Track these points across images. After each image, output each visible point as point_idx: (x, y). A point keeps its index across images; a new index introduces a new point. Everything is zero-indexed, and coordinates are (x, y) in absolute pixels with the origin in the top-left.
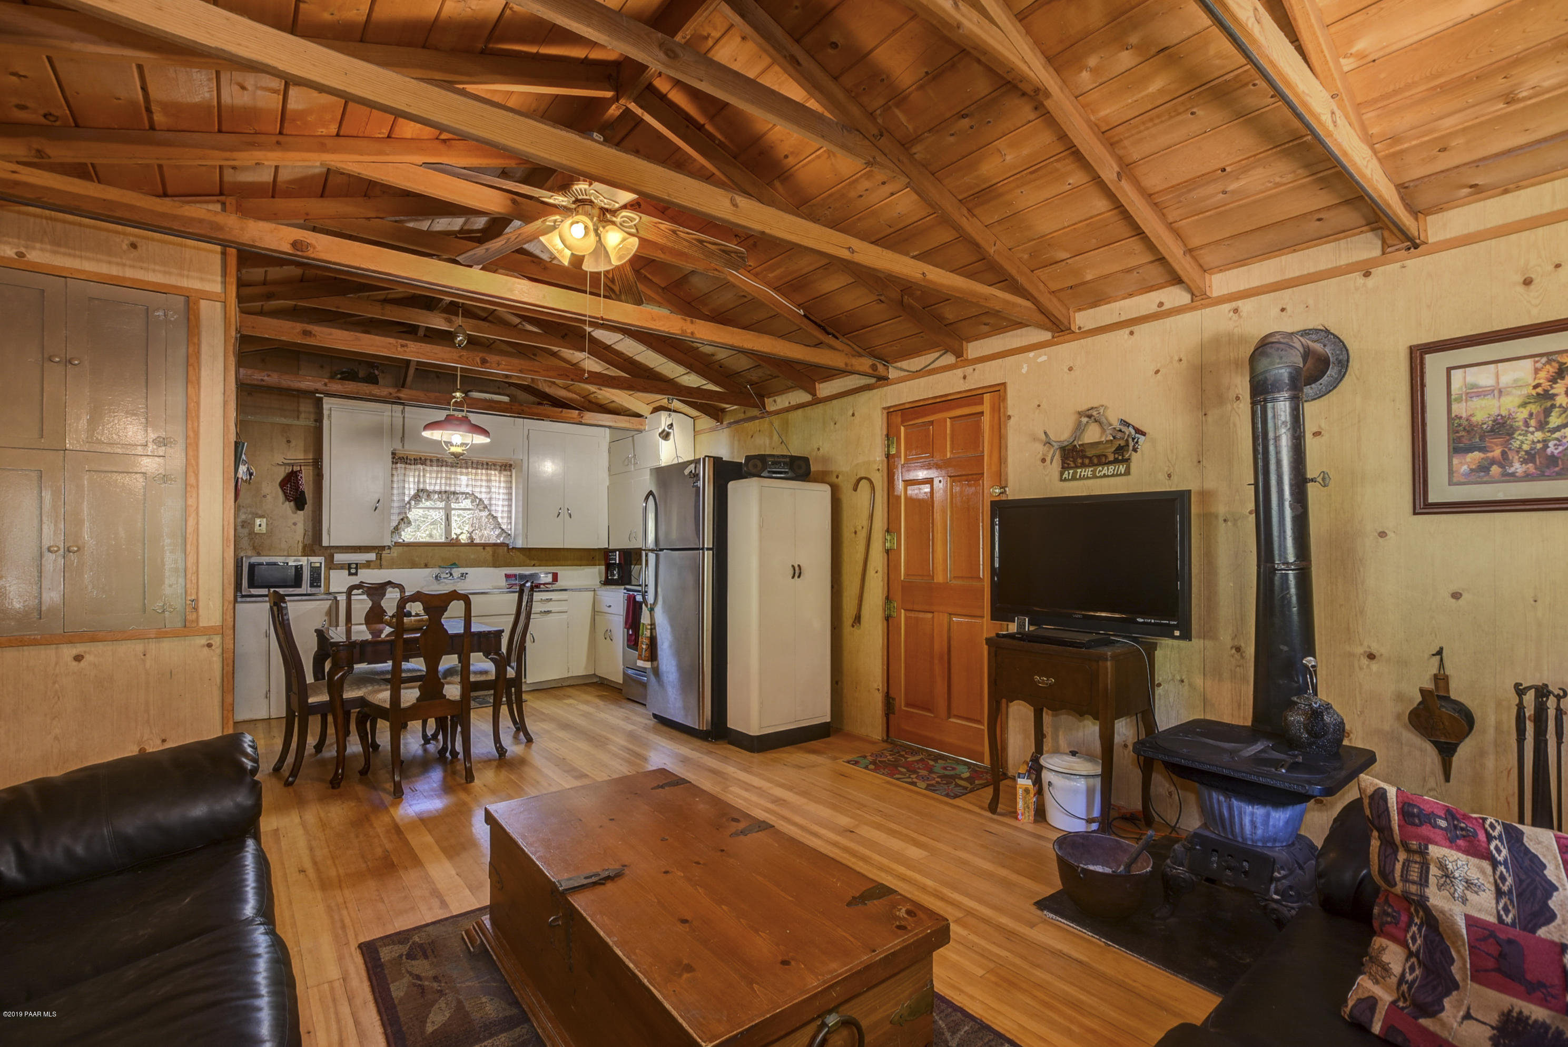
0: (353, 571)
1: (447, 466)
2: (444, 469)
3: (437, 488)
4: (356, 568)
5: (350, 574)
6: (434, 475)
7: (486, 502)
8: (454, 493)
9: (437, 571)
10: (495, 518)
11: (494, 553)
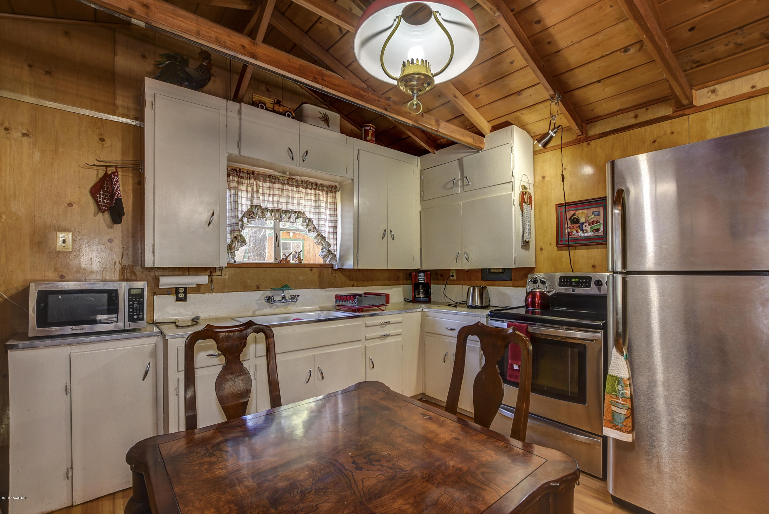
0: (181, 296)
1: (279, 183)
2: (276, 186)
3: (270, 206)
4: (185, 293)
5: (178, 299)
6: (267, 191)
7: (315, 223)
8: (286, 212)
9: (269, 293)
10: (323, 238)
11: (320, 274)
